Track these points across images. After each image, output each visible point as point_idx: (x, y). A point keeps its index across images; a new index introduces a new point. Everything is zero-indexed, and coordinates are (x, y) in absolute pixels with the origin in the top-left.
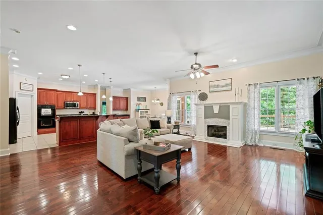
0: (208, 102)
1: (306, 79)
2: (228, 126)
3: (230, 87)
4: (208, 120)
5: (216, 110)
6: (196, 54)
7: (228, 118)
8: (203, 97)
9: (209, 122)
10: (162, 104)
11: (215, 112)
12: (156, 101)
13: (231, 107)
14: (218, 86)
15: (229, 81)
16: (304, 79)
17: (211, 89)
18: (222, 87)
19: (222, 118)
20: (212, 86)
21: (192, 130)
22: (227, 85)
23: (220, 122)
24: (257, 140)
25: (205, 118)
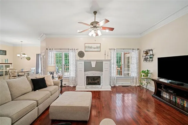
0: (85, 58)
1: (135, 49)
2: (102, 76)
3: (100, 49)
4: (87, 73)
5: (93, 65)
6: (95, 13)
7: (102, 71)
8: (81, 54)
9: (88, 74)
10: (29, 59)
11: (92, 67)
12: (23, 56)
13: (104, 63)
14: (91, 47)
15: (99, 45)
16: (134, 49)
17: (86, 49)
18: (94, 48)
19: (97, 71)
20: (87, 47)
21: (71, 81)
22: (97, 48)
23: (96, 74)
24: (115, 83)
25: (85, 71)
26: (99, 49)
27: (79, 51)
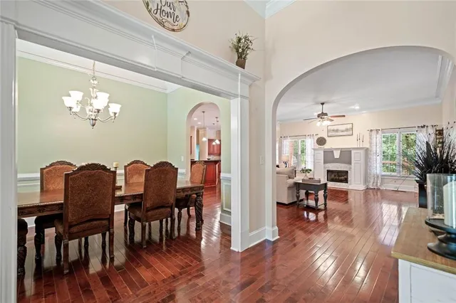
0: (327, 146)
2: (350, 170)
4: (327, 165)
5: (337, 155)
7: (350, 163)
8: (321, 141)
9: (329, 168)
11: (335, 157)
13: (353, 152)
14: (337, 131)
15: (349, 126)
17: (330, 134)
18: (342, 131)
19: (343, 163)
20: (330, 130)
22: (347, 130)
23: (341, 167)
24: (379, 184)
25: (325, 163)
26: (350, 133)
27: (319, 136)
